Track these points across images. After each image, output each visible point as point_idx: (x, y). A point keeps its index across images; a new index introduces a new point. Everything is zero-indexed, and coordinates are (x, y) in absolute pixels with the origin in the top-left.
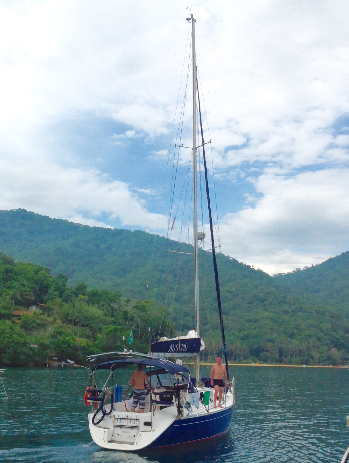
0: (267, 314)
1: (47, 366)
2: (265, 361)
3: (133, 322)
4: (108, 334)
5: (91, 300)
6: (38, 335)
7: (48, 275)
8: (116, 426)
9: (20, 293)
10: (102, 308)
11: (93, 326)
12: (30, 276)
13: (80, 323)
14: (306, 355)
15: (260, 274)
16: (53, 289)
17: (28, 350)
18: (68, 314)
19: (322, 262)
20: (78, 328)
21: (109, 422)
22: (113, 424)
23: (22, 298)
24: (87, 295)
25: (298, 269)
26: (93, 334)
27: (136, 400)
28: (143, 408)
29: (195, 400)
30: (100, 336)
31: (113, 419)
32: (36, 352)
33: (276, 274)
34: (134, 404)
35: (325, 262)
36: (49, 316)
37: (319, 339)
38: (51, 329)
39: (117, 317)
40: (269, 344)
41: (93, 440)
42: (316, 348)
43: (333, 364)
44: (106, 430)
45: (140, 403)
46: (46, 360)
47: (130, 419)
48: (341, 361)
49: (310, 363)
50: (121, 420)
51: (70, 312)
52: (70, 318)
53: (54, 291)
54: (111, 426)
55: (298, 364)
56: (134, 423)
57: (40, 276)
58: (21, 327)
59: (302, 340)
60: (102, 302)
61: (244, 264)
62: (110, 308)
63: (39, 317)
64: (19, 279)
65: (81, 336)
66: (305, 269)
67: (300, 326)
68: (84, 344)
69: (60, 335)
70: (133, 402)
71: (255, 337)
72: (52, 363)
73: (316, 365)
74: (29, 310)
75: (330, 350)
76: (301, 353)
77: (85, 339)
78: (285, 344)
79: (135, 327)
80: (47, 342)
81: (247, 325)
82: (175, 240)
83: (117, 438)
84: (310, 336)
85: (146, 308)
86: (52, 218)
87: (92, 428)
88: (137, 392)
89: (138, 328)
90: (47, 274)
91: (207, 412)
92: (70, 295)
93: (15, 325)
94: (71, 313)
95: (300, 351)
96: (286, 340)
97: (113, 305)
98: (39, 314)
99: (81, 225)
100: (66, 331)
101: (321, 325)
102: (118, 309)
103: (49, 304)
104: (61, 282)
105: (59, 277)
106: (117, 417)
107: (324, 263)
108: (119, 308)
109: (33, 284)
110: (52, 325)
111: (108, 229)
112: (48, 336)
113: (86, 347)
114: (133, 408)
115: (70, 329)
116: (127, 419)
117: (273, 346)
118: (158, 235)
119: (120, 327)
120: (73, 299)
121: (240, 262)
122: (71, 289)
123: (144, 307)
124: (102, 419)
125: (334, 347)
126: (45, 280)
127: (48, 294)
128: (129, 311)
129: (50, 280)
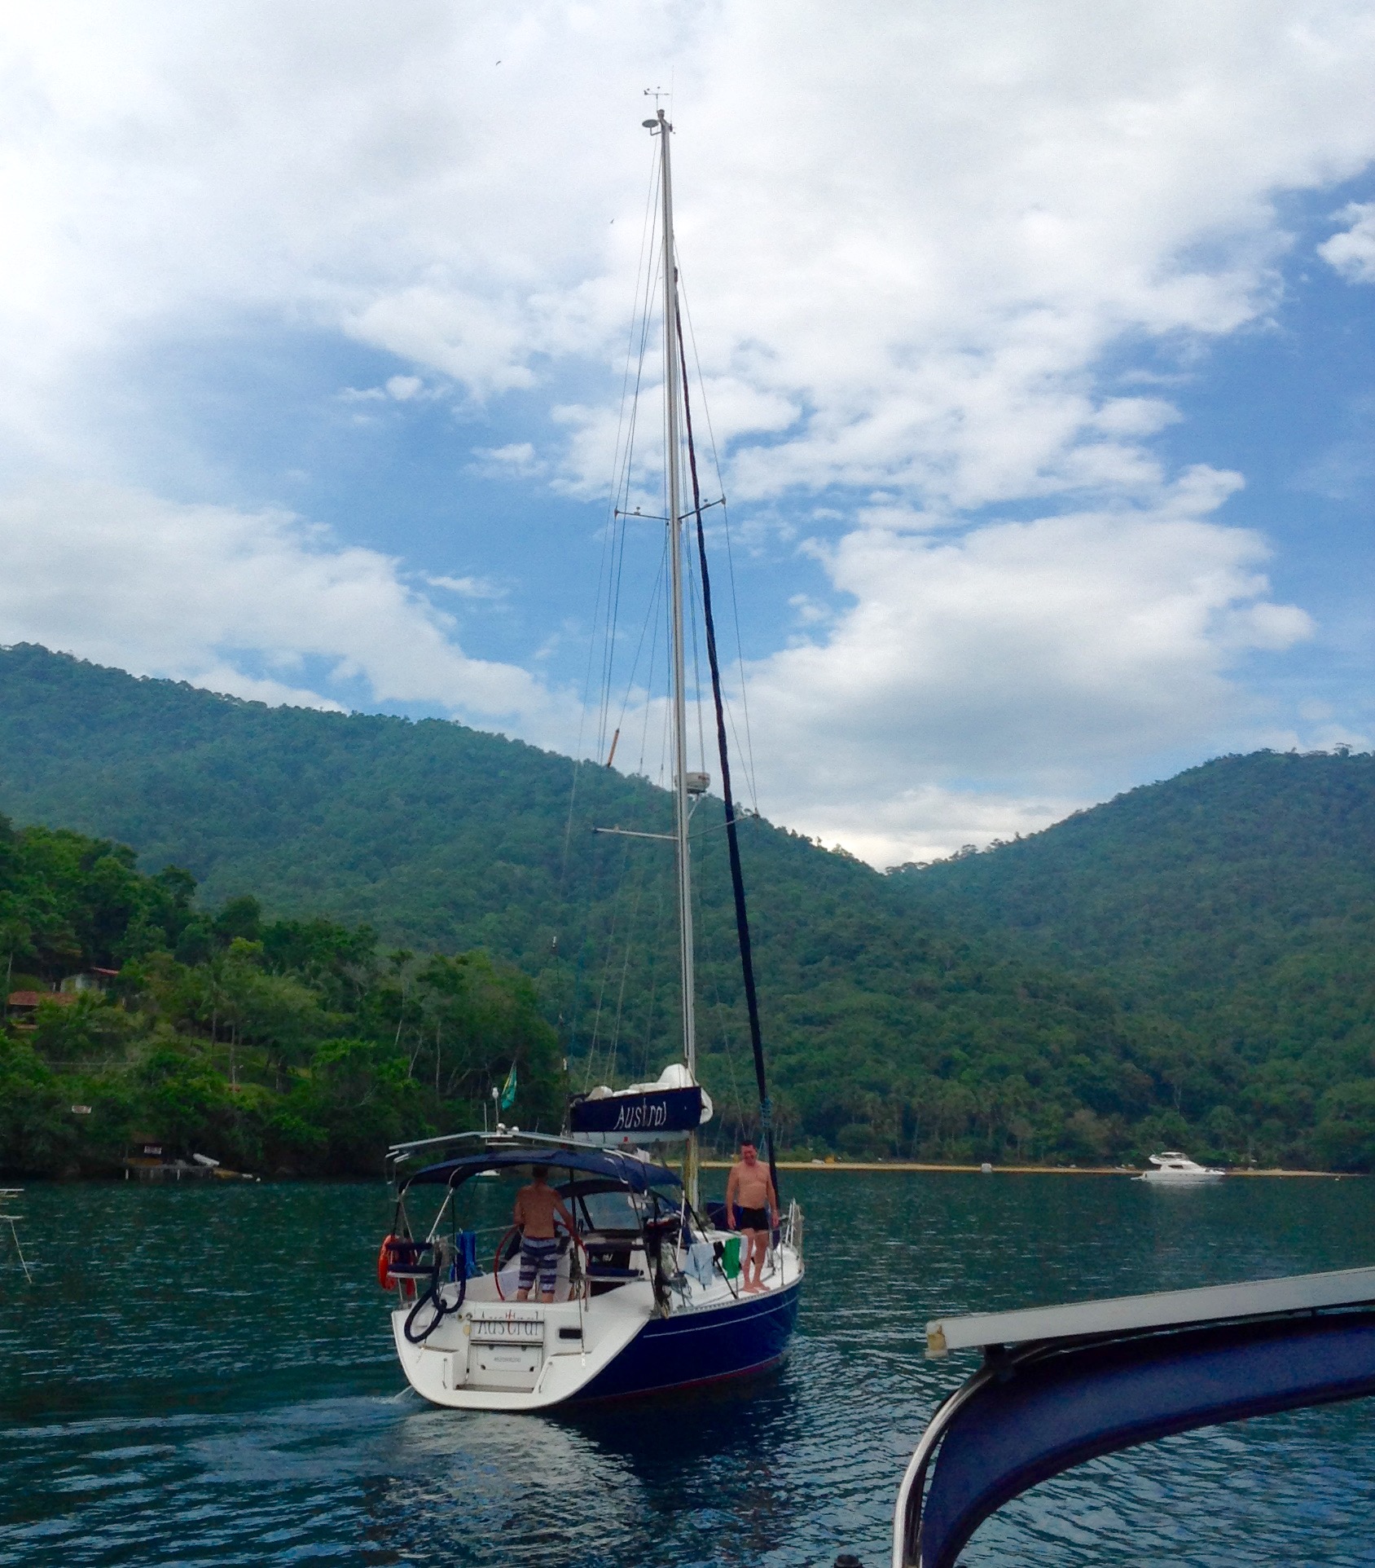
0: (864, 999)
1: (127, 1177)
2: (856, 1153)
3: (418, 1028)
4: (332, 1067)
5: (275, 957)
6: (94, 1073)
7: (127, 870)
8: (476, 1343)
9: (31, 934)
10: (312, 981)
11: (284, 1041)
12: (67, 875)
13: (236, 1033)
14: (990, 1131)
15: (844, 866)
16: (143, 917)
17: (60, 1124)
18: (197, 1003)
19: (1048, 826)
20: (232, 1048)
21: (454, 1332)
22: (468, 1339)
23: (42, 950)
24: (262, 939)
25: (970, 849)
26: (283, 1069)
27: (531, 1269)
28: (552, 1292)
29: (701, 1264)
30: (304, 1073)
31: (469, 1323)
32: (87, 1129)
33: (895, 865)
34: (527, 1279)
35: (1058, 824)
36: (131, 1008)
37: (1035, 1080)
38: (138, 1054)
39: (362, 1010)
40: (870, 1096)
41: (410, 1384)
42: (1024, 1110)
43: (1079, 1162)
44: (449, 1356)
45: (542, 1277)
46: (123, 1155)
47: (519, 1322)
48: (1105, 1151)
49: (1005, 1159)
50: (492, 1325)
51: (205, 994)
52: (205, 1016)
53: (148, 924)
54: (462, 1344)
55: (966, 1161)
56: (529, 1332)
57: (98, 874)
58: (38, 1047)
59: (979, 1082)
60: (313, 961)
61: (790, 833)
62: (339, 983)
63: (96, 1012)
64: (26, 883)
65: (243, 1076)
66: (993, 847)
67: (970, 1034)
68: (252, 1102)
69: (172, 1073)
70: (521, 1273)
71: (822, 1074)
72: (142, 1166)
73: (1024, 1165)
74: (63, 988)
75: (1070, 1115)
76: (974, 1124)
77: (254, 1086)
78: (921, 1097)
79: (424, 1045)
80: (126, 1097)
81: (797, 1035)
82: (558, 753)
83: (478, 1377)
84: (1004, 1070)
85: (461, 982)
86: (137, 675)
87: (406, 1352)
88: (532, 1244)
89: (433, 1046)
90: (122, 867)
91: (733, 1298)
92: (201, 939)
93: (12, 1040)
94: (209, 1000)
95: (973, 1120)
96: (928, 1081)
97: (350, 970)
98: (98, 1002)
99: (235, 700)
100: (192, 1059)
101: (1043, 1033)
102: (367, 986)
103: (131, 968)
104: (171, 896)
105: (164, 879)
106: (480, 1318)
107: (1054, 829)
108: (371, 980)
109: (75, 902)
110: (142, 1038)
111: (330, 714)
112: (130, 1077)
113: (259, 1111)
114: (523, 1291)
115: (203, 1051)
116: (509, 1322)
117: (884, 1103)
118: (501, 736)
119: (373, 1044)
120: (214, 950)
121: (776, 827)
122: (207, 919)
123: (455, 977)
124: (435, 1324)
125: (1084, 1107)
126: (118, 887)
127: (127, 935)
128: (405, 989)
129: (134, 890)
